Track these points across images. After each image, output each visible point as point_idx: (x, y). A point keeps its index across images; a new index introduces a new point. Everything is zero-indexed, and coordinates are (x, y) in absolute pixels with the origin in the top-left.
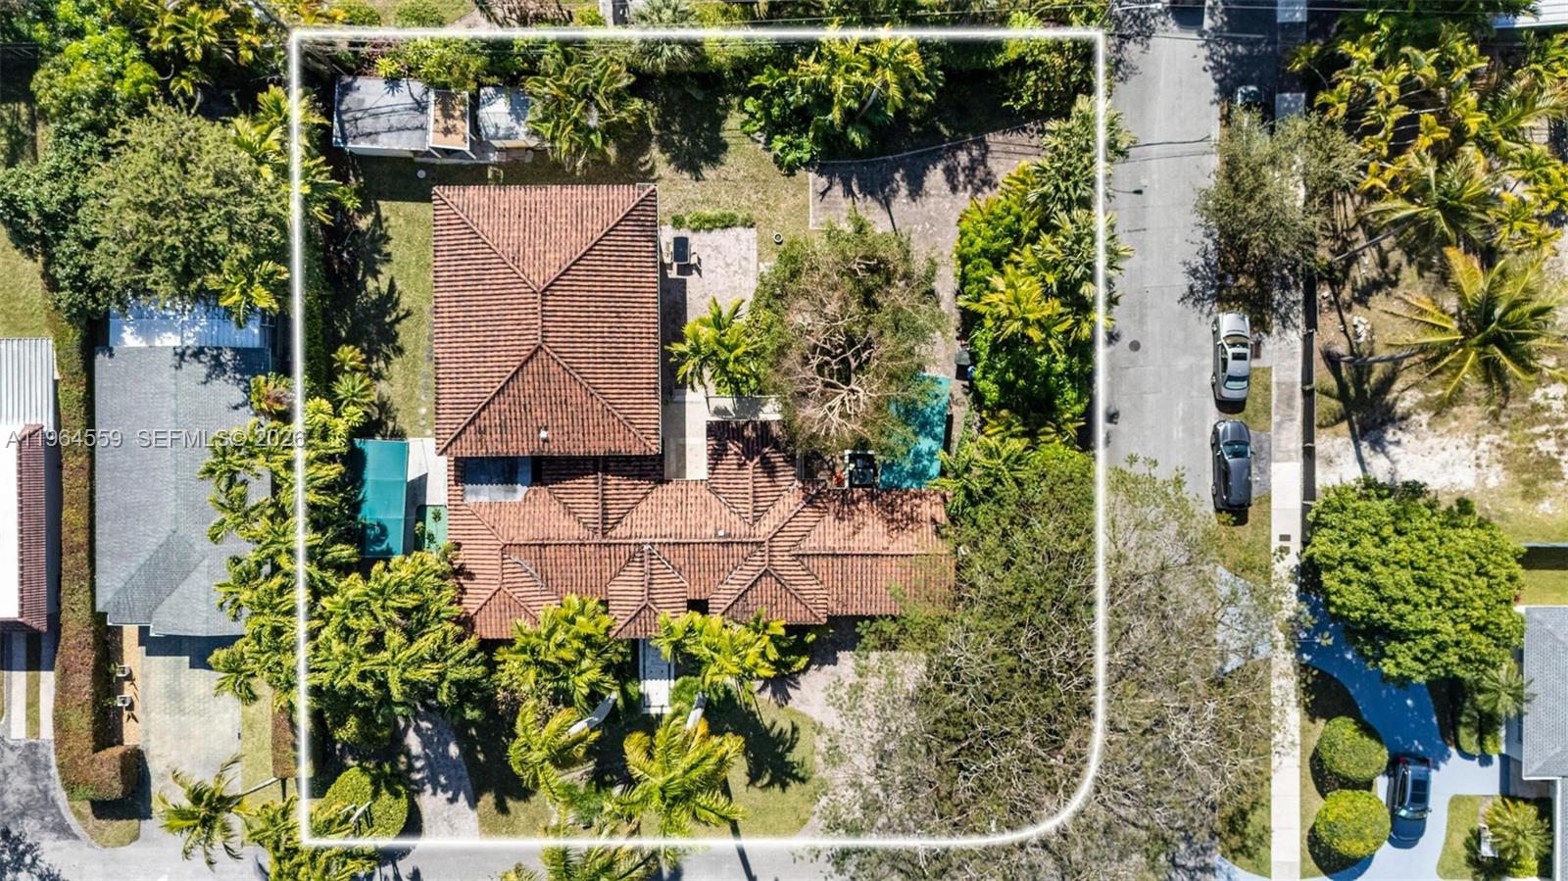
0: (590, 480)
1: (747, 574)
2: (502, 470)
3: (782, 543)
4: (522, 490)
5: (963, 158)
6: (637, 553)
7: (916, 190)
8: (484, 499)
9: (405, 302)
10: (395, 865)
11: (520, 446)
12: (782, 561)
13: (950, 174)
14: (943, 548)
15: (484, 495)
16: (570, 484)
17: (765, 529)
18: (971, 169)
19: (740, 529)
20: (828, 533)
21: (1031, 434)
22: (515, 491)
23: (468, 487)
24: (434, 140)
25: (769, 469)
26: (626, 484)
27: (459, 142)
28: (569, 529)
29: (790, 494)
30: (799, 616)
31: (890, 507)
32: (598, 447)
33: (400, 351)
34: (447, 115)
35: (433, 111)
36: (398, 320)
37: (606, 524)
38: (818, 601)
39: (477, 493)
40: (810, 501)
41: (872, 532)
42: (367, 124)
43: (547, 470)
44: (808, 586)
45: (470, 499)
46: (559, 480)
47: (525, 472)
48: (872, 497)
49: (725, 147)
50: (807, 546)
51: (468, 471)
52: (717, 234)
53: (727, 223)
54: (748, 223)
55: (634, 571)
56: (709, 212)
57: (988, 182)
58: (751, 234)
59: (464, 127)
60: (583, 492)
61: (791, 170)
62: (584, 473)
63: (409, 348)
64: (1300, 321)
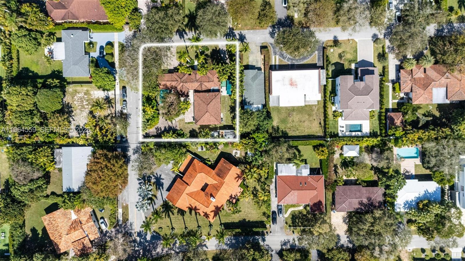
0: (203, 90)
1: (183, 79)
2: (214, 91)
3: (179, 82)
4: (212, 88)
5: (159, 131)
6: (197, 81)
7: (165, 127)
9: (229, 112)
11: (211, 94)
12: (179, 80)
13: (161, 130)
14: (159, 82)
15: (216, 88)
16: (206, 89)
17: (181, 84)
18: (158, 130)
19: (184, 84)
20: (174, 84)
21: (148, 96)
23: (218, 89)
24: (224, 131)
25: (181, 91)
26: (199, 89)
27: (221, 131)
28: (206, 84)
29: (179, 88)
30: (177, 73)
31: (166, 87)
32: (201, 94)
33: (230, 106)
34: (222, 135)
35: (224, 135)
37: (201, 84)
38: (174, 75)
40: (176, 87)
41: (168, 84)
42: (232, 133)
43: (209, 91)
44: (176, 77)
45: (218, 87)
47: (211, 91)
48: (169, 88)
49: (189, 132)
50: (176, 82)
51: (218, 91)
52: (190, 121)
53: (189, 123)
54: (186, 123)
55: (197, 79)
56: (191, 124)
57: (156, 129)
58: (186, 121)
59: (220, 133)
60: (204, 88)
61: (181, 129)
63: (229, 106)
64: (117, 112)
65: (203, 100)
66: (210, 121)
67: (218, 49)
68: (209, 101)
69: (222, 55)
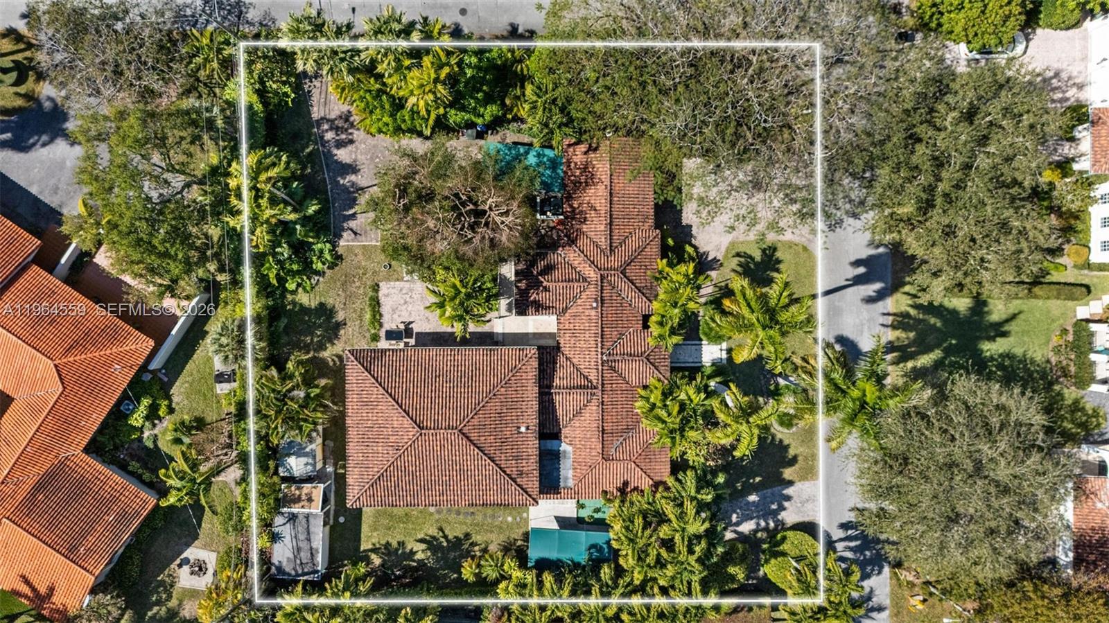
0: (557, 398)
1: (623, 286)
2: (549, 462)
3: (601, 261)
4: (564, 447)
5: (329, 136)
6: (609, 364)
7: (352, 169)
8: (570, 473)
9: (433, 531)
10: (836, 541)
11: (532, 446)
12: (614, 262)
13: (340, 144)
14: (605, 146)
15: (568, 473)
16: (560, 412)
17: (592, 274)
18: (337, 129)
19: (592, 291)
20: (595, 229)
21: (523, 79)
22: (565, 452)
23: (562, 484)
24: (316, 509)
25: (549, 269)
26: (559, 373)
27: (318, 491)
28: (592, 413)
29: (569, 256)
30: (654, 249)
31: (577, 185)
32: (532, 391)
33: (467, 536)
34: (299, 499)
35: (295, 509)
36: (445, 537)
37: (587, 387)
38: (644, 235)
39: (566, 479)
40: (572, 242)
41: (596, 196)
42: (305, 556)
43: (549, 430)
44: (633, 243)
45: (571, 483)
46: (557, 420)
47: (551, 444)
48: (569, 197)
49: (322, 305)
50: (603, 242)
51: (550, 485)
52: (385, 310)
53: (375, 304)
54: (376, 288)
55: (622, 366)
56: (368, 316)
57: (346, 117)
58: (384, 288)
59: (307, 487)
60: (564, 403)
61: (338, 258)
62: (552, 402)
63: (465, 529)
65: (494, 405)
66: (365, 441)
67: (788, 473)
68: (487, 441)
69: (753, 498)
